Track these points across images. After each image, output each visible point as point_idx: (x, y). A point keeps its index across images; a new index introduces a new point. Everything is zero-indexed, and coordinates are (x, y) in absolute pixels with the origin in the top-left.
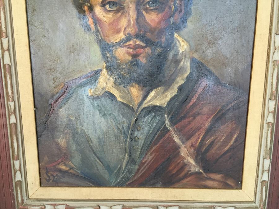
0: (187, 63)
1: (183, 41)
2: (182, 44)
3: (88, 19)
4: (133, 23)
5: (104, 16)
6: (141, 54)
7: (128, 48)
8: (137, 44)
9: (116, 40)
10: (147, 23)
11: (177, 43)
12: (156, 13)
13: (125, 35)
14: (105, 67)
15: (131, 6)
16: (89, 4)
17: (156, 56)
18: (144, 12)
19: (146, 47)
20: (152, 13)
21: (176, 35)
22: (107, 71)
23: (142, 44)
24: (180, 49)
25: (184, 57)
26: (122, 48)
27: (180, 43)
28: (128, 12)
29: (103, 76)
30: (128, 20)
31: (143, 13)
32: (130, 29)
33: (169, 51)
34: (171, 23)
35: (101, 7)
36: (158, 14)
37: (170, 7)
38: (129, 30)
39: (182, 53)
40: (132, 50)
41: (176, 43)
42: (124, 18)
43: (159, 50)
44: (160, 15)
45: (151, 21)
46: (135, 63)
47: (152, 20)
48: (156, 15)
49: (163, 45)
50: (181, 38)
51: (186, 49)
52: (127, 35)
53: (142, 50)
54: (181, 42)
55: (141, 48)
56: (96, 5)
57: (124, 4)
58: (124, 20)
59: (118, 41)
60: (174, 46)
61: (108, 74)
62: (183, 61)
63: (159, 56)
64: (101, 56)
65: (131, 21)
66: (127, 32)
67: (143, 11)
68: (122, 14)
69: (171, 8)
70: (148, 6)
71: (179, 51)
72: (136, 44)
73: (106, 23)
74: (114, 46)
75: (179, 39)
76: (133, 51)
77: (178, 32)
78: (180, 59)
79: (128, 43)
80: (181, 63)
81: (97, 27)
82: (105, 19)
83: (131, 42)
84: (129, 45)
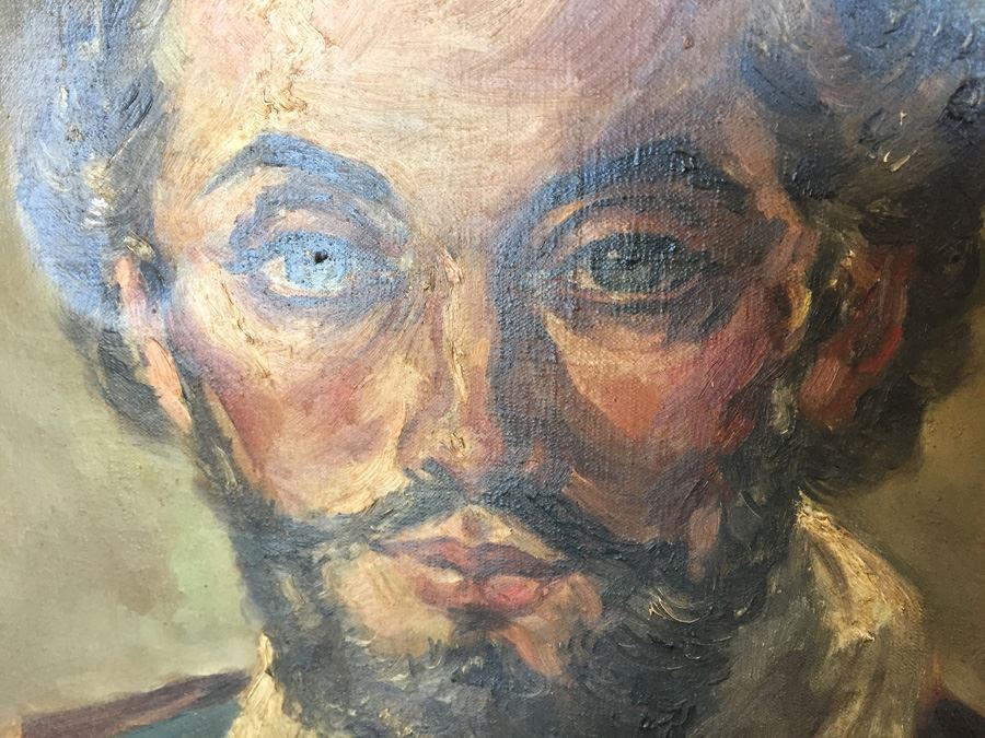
0: (886, 725)
1: (871, 570)
2: (861, 586)
3: (142, 355)
4: (471, 396)
5: (250, 340)
6: (525, 608)
7: (429, 561)
8: (494, 540)
9: (345, 497)
10: (576, 400)
11: (821, 573)
12: (657, 339)
13: (408, 473)
14: (268, 661)
15: (454, 270)
16: (144, 250)
17: (637, 640)
18: (555, 327)
19: (560, 571)
20: (622, 331)
21: (811, 518)
22: (282, 690)
23: (535, 548)
24: (836, 617)
25: (863, 686)
26: (387, 560)
27: (844, 580)
28: (430, 313)
29: (256, 717)
30: (431, 370)
31: (551, 331)
32: (442, 436)
33: (743, 620)
34: (780, 418)
35: (226, 276)
36: (667, 344)
37: (779, 302)
38: (434, 442)
39: (852, 653)
40: (453, 578)
41: (808, 577)
42: (400, 359)
43: (658, 603)
44: (686, 351)
45: (606, 391)
46: (477, 661)
47: (620, 388)
48: (655, 348)
49: (697, 571)
50: (854, 545)
51: (886, 632)
52: (424, 475)
53: (533, 585)
54: (848, 570)
55: (521, 573)
56: (193, 256)
57: (401, 253)
58: (396, 373)
59: (356, 505)
60: (789, 594)
61: (287, 708)
62: (857, 707)
63: (665, 642)
64: (241, 593)
65: (451, 380)
66: (422, 456)
67: (550, 317)
68: (384, 327)
69: (786, 311)
70: (586, 282)
71: (830, 634)
72: (489, 547)
73: (266, 383)
74: (328, 537)
75: (834, 547)
76: (461, 587)
77: (826, 492)
78: (832, 691)
79: (429, 530)
80: (838, 723)
81: (208, 411)
82: (259, 358)
83: (452, 527)
84: (432, 542)
